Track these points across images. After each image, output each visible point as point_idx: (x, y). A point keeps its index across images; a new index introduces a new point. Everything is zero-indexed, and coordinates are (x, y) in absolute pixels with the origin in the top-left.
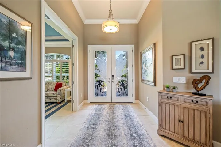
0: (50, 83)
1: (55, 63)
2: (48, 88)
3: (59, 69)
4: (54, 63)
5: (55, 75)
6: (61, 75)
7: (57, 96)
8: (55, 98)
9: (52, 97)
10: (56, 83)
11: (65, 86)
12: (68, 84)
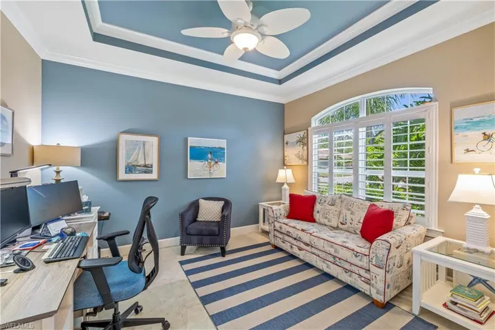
0: (345, 203)
1: (365, 129)
2: (341, 220)
3: (376, 151)
4: (360, 130)
5: (363, 172)
6: (388, 173)
7: (373, 269)
8: (362, 272)
9: (351, 264)
10: (368, 204)
11: (408, 223)
12: (423, 215)
